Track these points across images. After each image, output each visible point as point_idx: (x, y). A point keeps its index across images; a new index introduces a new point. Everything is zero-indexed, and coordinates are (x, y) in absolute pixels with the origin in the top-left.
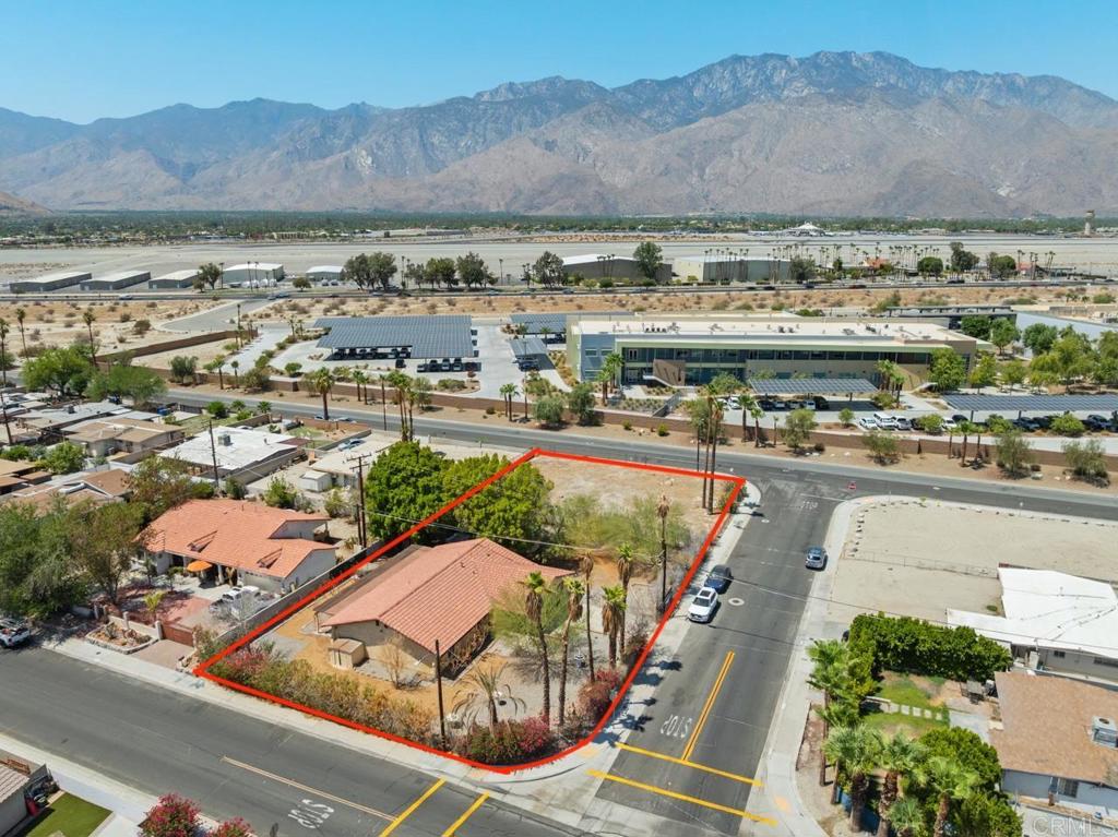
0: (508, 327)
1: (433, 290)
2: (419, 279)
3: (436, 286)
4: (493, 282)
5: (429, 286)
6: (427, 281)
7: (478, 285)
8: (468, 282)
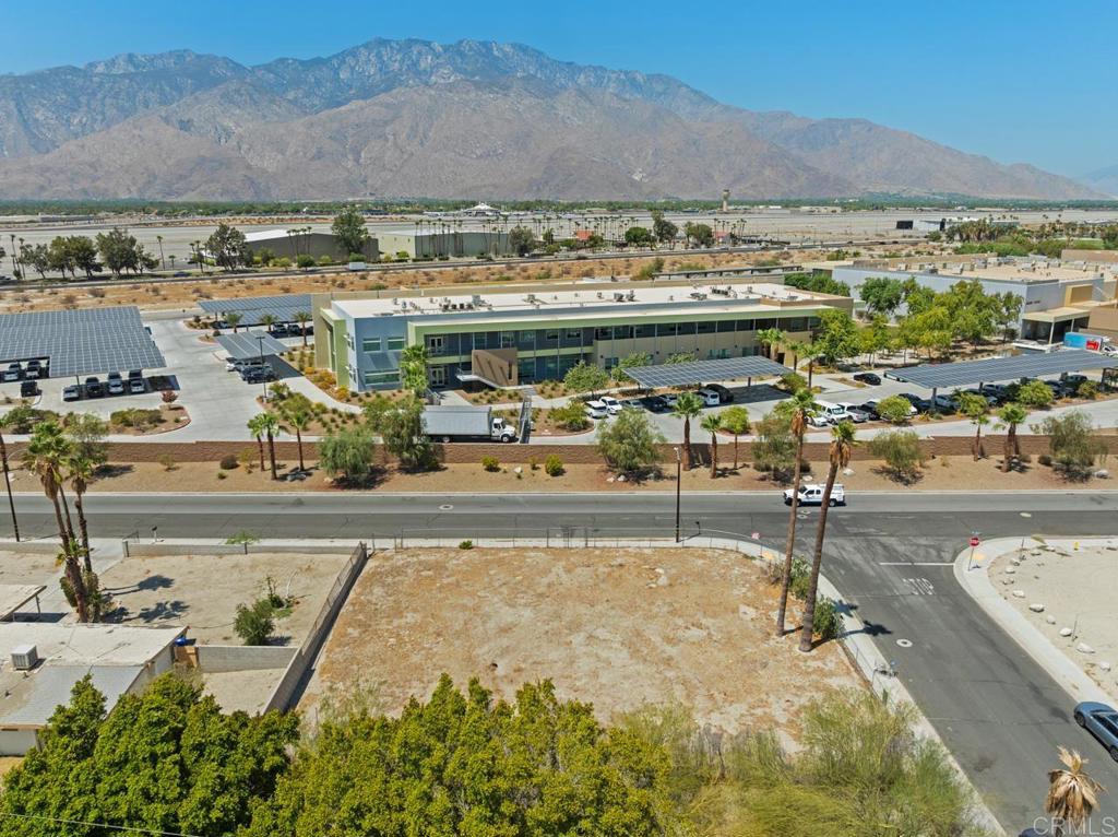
0: (197, 319)
1: (65, 280)
2: (42, 266)
3: (68, 274)
4: (151, 265)
5: (59, 275)
6: (54, 267)
7: (131, 271)
8: (113, 267)
